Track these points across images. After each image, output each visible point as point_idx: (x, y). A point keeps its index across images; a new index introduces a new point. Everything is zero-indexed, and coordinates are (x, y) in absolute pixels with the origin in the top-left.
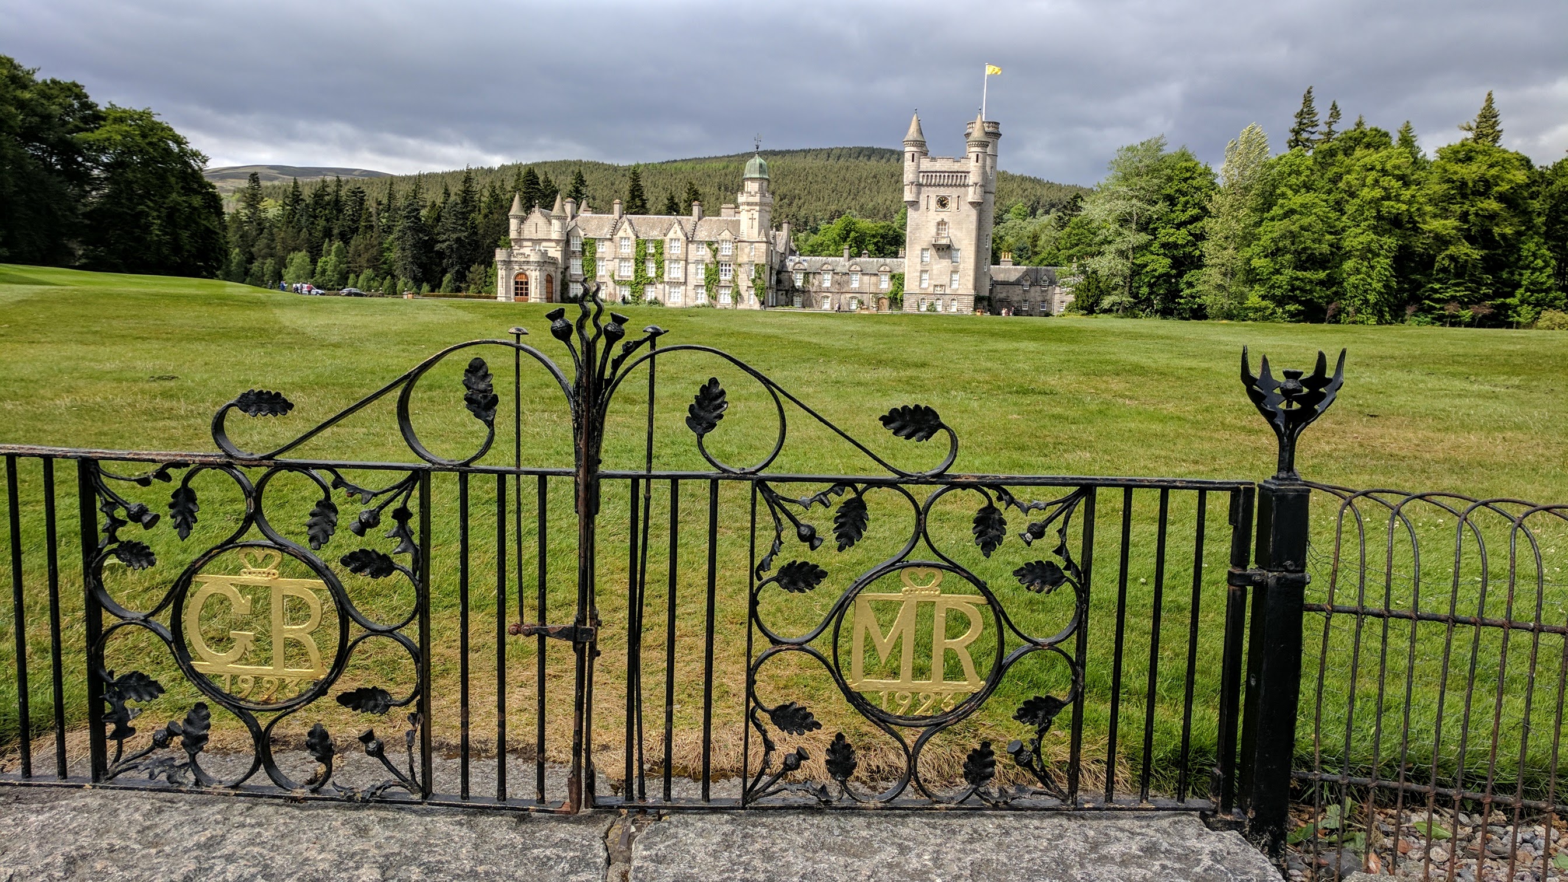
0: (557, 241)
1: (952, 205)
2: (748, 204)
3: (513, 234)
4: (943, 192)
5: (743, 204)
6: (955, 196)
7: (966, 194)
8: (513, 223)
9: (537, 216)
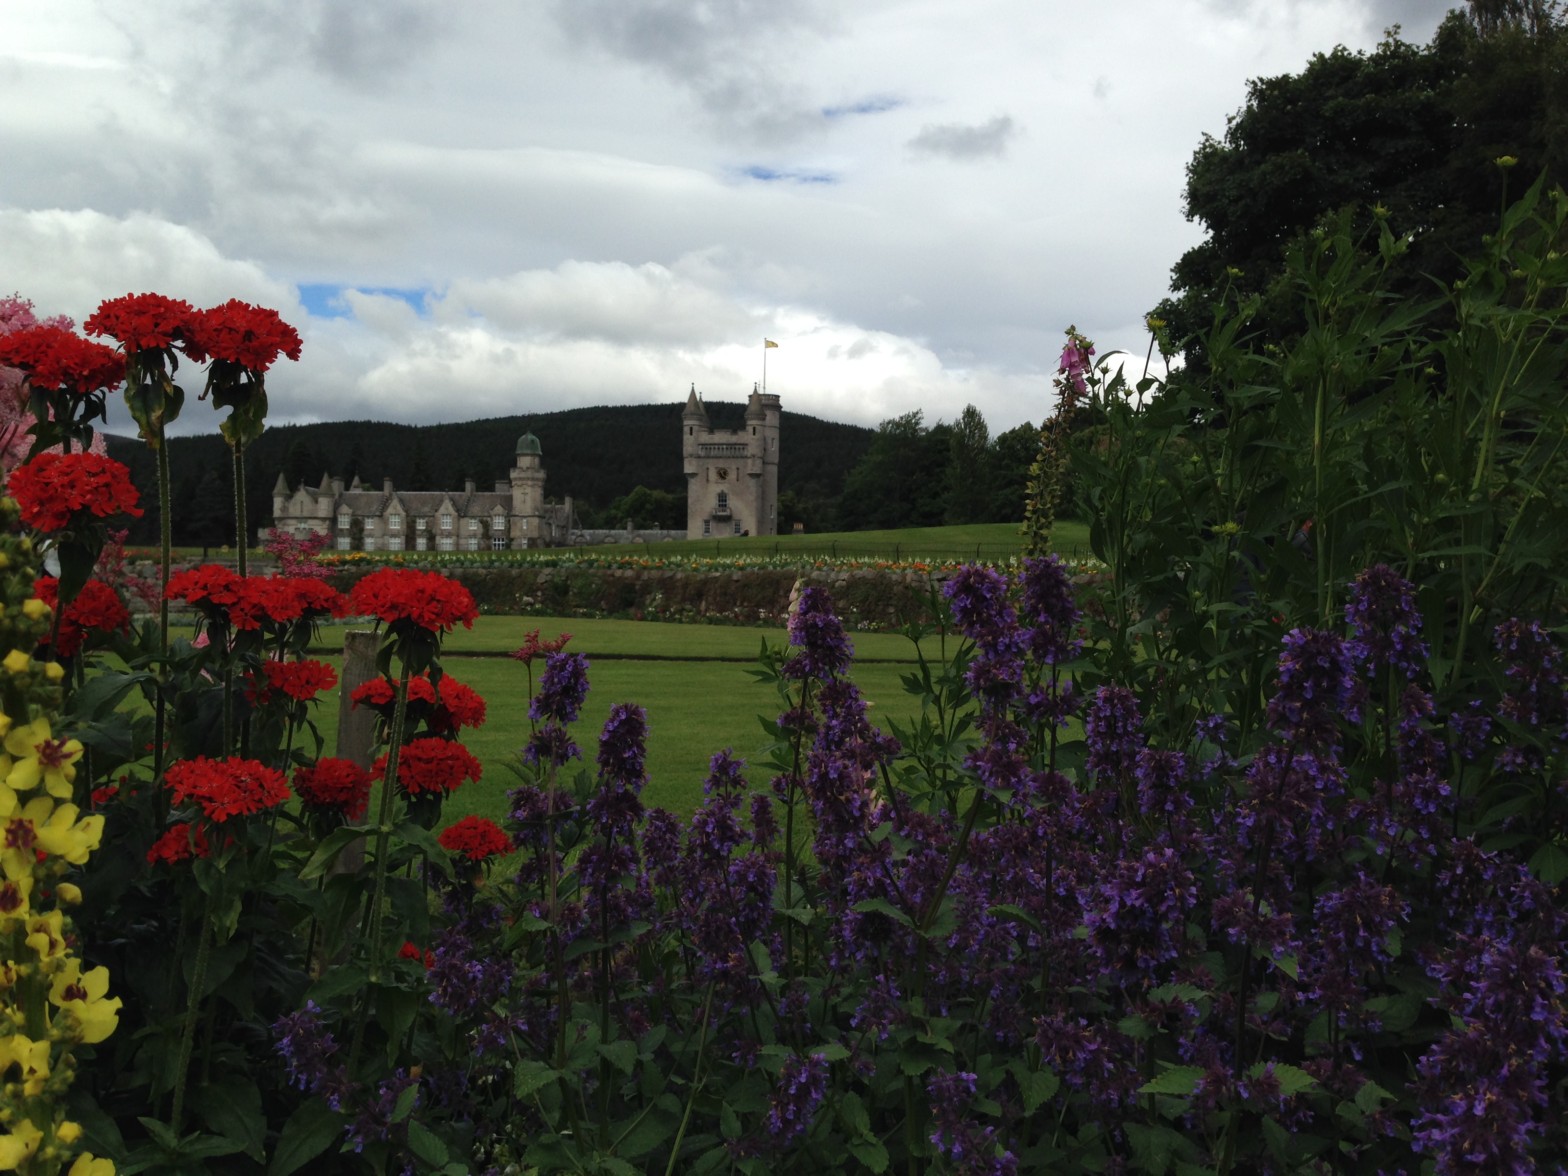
0: (324, 519)
1: (732, 475)
2: (521, 479)
3: (277, 513)
4: (721, 464)
5: (515, 479)
6: (734, 467)
7: (745, 467)
8: (278, 502)
9: (302, 495)
